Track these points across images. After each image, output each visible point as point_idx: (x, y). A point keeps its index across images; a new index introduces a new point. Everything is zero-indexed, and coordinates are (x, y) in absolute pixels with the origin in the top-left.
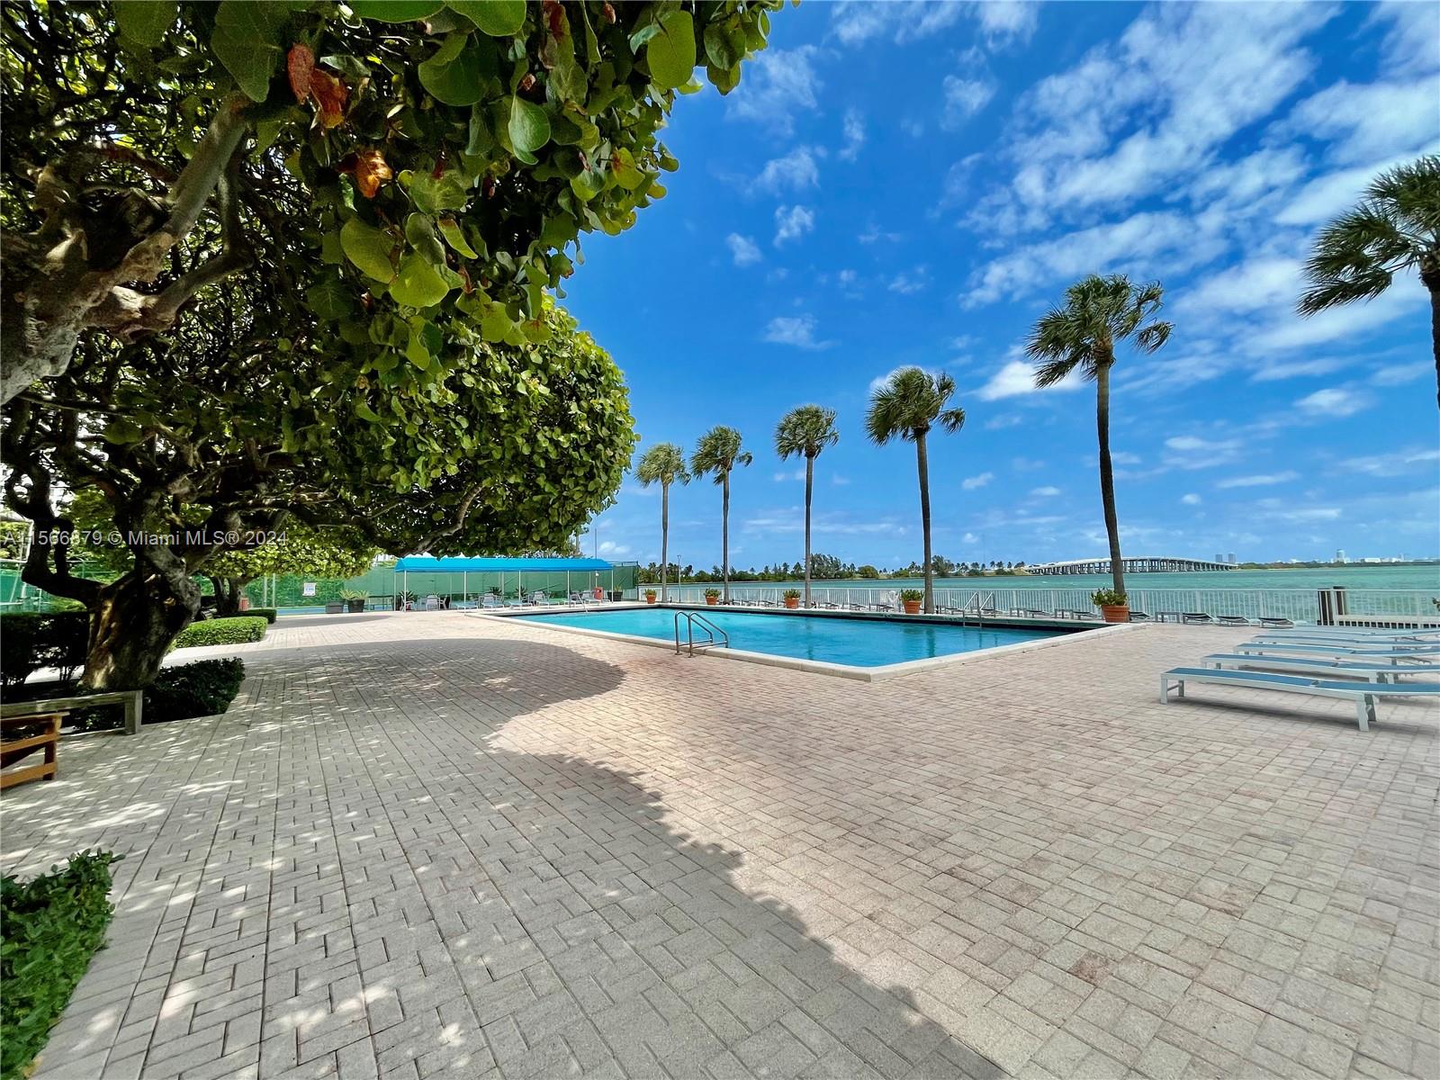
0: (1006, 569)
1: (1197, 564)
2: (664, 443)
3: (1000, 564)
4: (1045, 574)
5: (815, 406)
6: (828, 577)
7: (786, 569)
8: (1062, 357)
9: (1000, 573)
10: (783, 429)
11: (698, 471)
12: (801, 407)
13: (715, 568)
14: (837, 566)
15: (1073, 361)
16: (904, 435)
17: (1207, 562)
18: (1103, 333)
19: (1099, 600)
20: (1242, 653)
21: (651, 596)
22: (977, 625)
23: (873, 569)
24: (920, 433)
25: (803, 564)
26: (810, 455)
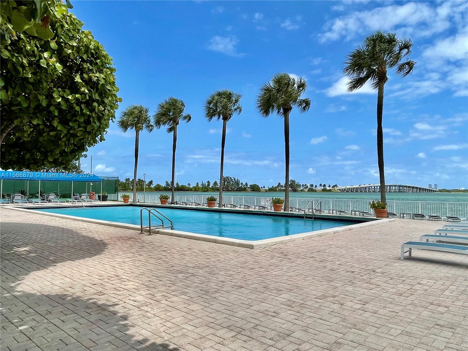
0: (328, 188)
1: (420, 189)
2: (137, 105)
3: (324, 186)
4: (347, 192)
5: (229, 90)
6: (233, 190)
7: (209, 185)
8: (362, 75)
9: (324, 190)
10: (210, 103)
11: (158, 123)
12: (221, 90)
13: (167, 182)
14: (237, 183)
15: (367, 77)
16: (278, 112)
17: (425, 188)
18: (382, 64)
19: (373, 206)
20: (438, 234)
21: (126, 198)
22: (311, 218)
23: (258, 186)
24: (287, 110)
25: (218, 182)
26: (225, 119)
